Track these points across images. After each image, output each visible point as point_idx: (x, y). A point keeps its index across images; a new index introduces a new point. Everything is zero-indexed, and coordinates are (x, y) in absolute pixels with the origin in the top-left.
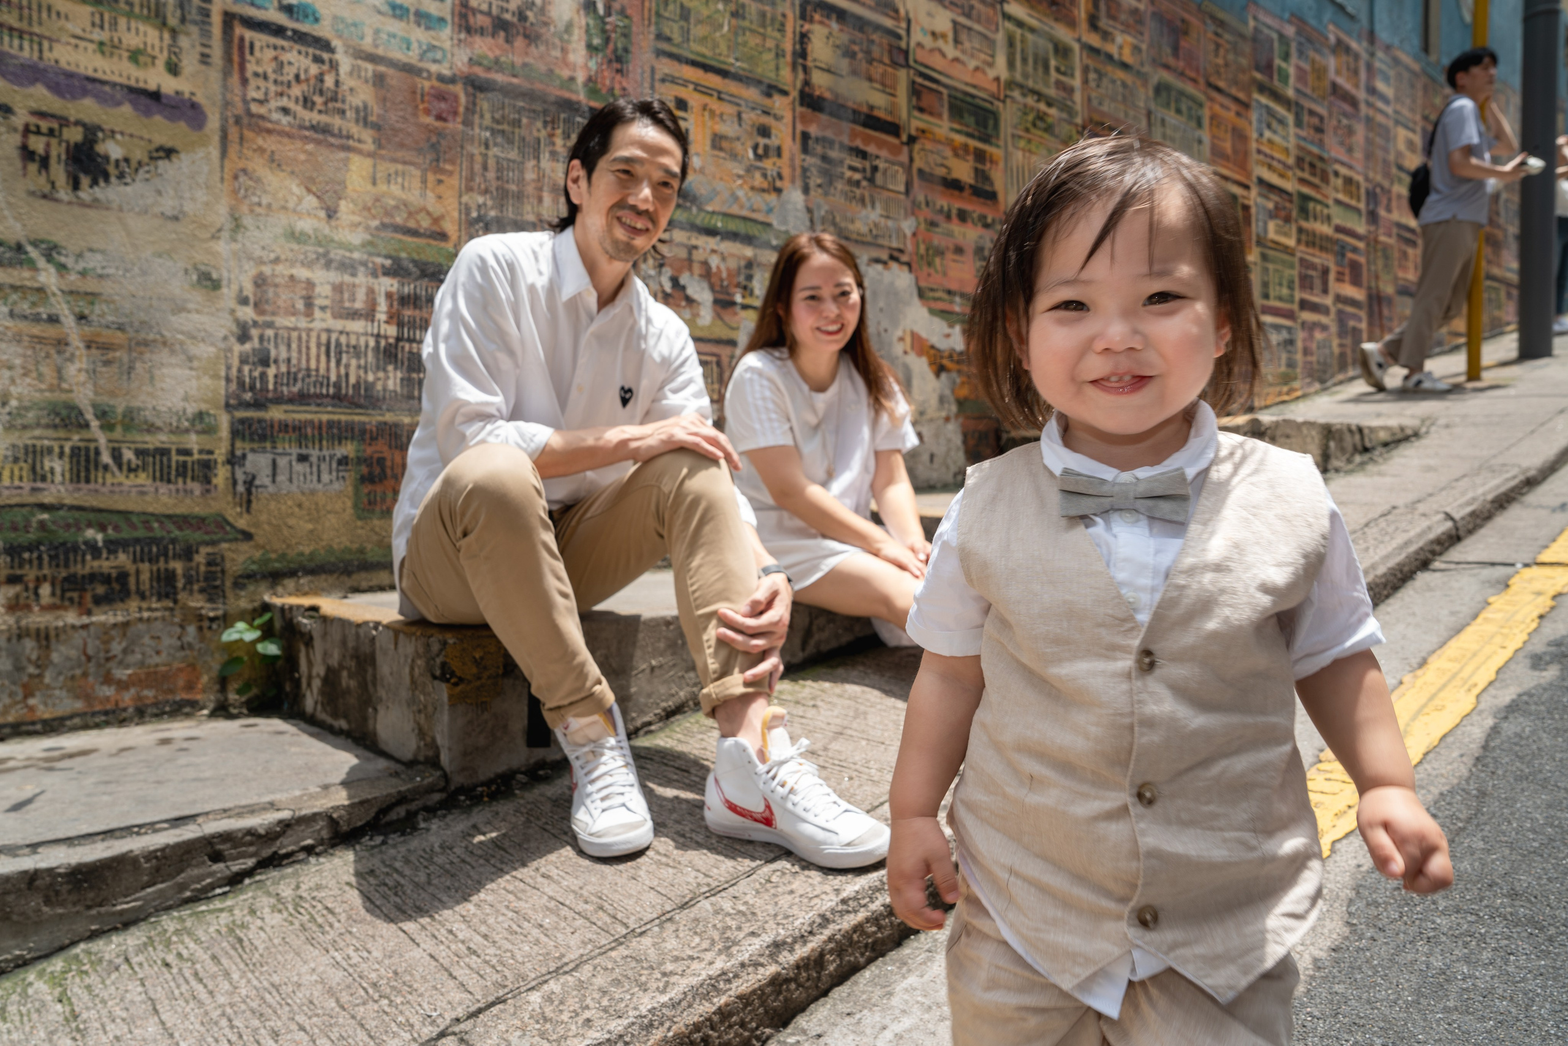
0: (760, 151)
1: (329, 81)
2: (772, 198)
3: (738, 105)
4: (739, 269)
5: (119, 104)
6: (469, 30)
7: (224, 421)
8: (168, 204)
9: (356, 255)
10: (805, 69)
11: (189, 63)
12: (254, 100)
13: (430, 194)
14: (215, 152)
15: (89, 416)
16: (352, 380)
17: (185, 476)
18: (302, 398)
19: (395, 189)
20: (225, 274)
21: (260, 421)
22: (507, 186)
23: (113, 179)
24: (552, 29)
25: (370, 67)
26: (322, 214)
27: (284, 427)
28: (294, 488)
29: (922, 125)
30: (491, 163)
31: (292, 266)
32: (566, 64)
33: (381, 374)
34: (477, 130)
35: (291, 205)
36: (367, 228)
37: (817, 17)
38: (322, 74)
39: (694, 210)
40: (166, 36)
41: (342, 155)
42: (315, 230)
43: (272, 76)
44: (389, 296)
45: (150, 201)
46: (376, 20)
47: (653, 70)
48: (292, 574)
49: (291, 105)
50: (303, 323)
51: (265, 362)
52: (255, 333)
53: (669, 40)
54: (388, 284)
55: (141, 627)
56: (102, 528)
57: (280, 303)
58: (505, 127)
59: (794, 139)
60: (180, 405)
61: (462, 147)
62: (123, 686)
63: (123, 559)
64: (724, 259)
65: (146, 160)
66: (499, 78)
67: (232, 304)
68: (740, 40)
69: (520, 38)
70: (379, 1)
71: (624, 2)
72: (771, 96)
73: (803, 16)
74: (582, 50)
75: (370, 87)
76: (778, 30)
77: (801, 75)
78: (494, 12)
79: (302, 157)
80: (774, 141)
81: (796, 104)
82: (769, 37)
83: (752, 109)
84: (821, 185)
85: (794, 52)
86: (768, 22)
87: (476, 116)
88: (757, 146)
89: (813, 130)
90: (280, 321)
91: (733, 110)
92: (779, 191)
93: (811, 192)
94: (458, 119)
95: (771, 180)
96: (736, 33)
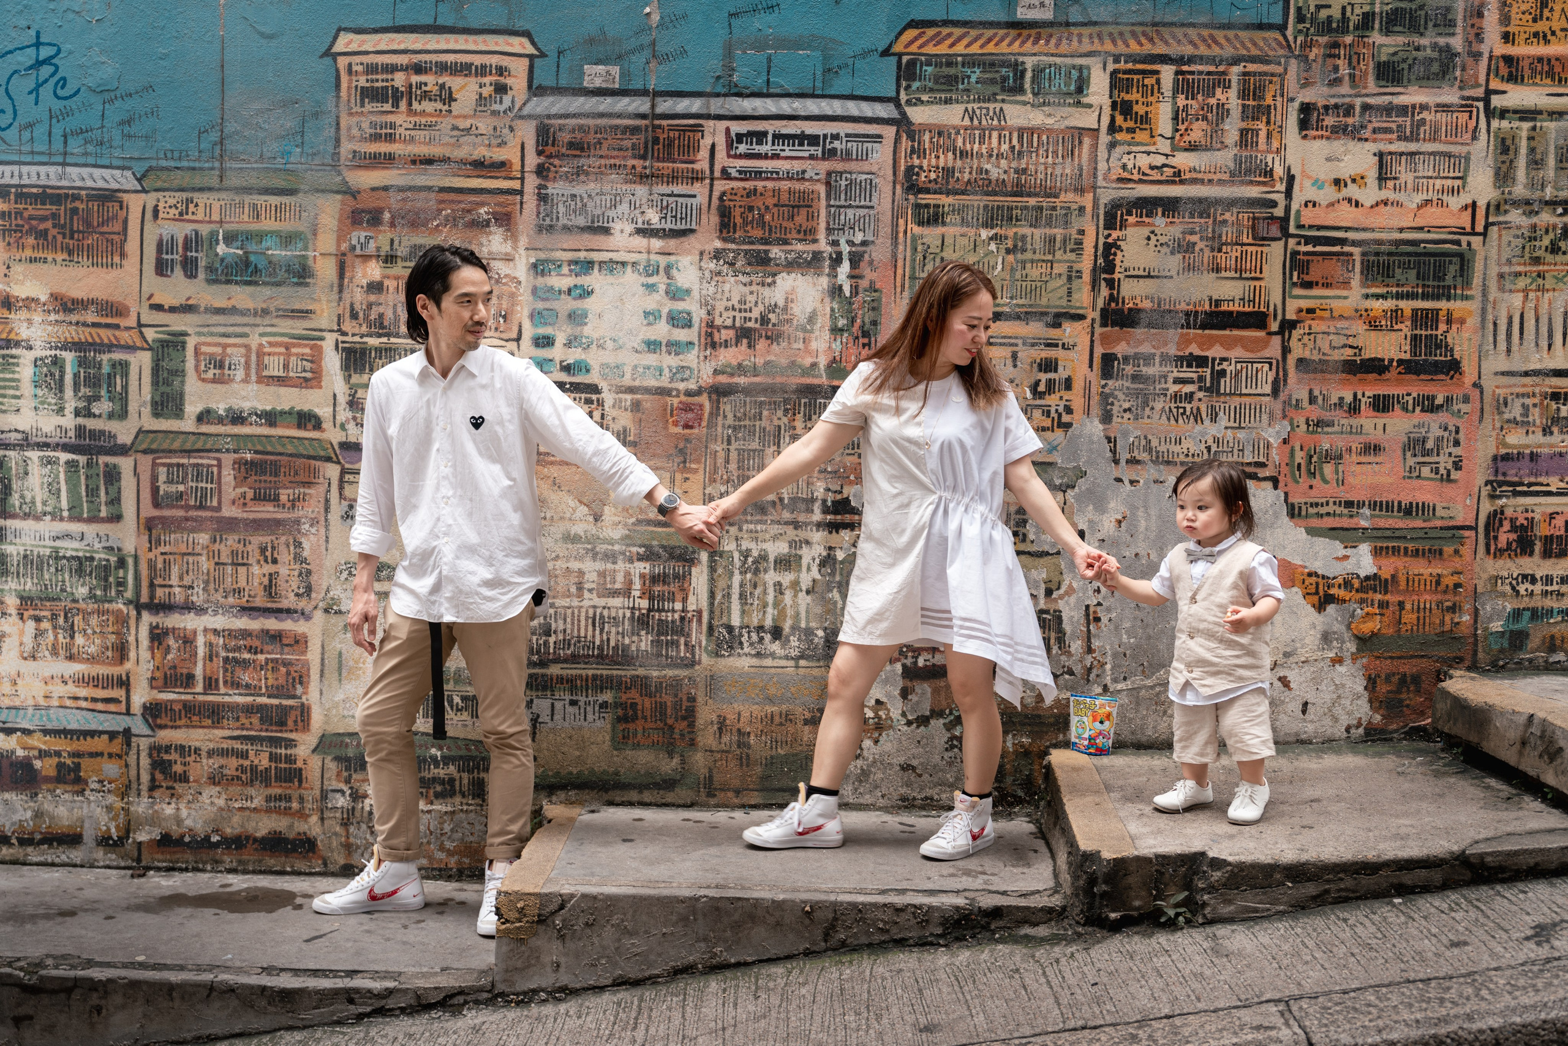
0: (1042, 388)
2: (1058, 435)
3: (1012, 345)
6: (714, 345)
9: (617, 547)
10: (1110, 284)
16: (612, 644)
18: (574, 659)
21: (543, 675)
24: (795, 323)
25: (629, 397)
26: (591, 519)
27: (561, 679)
28: (566, 724)
29: (1305, 304)
30: (734, 455)
31: (568, 561)
32: (807, 351)
33: (635, 638)
34: (720, 429)
35: (568, 515)
36: (626, 525)
37: (1132, 219)
42: (585, 531)
44: (642, 576)
46: (634, 359)
48: (564, 787)
50: (575, 603)
51: (548, 633)
54: (644, 567)
55: (462, 815)
56: (440, 748)
57: (559, 588)
58: (747, 422)
59: (1091, 366)
61: (706, 447)
62: (450, 853)
63: (452, 769)
66: (742, 380)
68: (1018, 276)
69: (763, 340)
70: (636, 342)
71: (873, 276)
72: (1059, 325)
73: (1110, 224)
74: (827, 335)
75: (629, 413)
76: (1072, 251)
77: (1105, 292)
78: (738, 324)
79: (577, 478)
80: (1062, 374)
81: (1096, 325)
82: (1059, 261)
83: (1033, 345)
84: (1129, 409)
85: (1094, 269)
86: (1058, 245)
87: (720, 418)
88: (1037, 383)
89: (1121, 349)
90: (559, 602)
91: (1007, 352)
92: (1068, 426)
93: (1115, 419)
94: (704, 424)
95: (1056, 416)
96: (1013, 270)
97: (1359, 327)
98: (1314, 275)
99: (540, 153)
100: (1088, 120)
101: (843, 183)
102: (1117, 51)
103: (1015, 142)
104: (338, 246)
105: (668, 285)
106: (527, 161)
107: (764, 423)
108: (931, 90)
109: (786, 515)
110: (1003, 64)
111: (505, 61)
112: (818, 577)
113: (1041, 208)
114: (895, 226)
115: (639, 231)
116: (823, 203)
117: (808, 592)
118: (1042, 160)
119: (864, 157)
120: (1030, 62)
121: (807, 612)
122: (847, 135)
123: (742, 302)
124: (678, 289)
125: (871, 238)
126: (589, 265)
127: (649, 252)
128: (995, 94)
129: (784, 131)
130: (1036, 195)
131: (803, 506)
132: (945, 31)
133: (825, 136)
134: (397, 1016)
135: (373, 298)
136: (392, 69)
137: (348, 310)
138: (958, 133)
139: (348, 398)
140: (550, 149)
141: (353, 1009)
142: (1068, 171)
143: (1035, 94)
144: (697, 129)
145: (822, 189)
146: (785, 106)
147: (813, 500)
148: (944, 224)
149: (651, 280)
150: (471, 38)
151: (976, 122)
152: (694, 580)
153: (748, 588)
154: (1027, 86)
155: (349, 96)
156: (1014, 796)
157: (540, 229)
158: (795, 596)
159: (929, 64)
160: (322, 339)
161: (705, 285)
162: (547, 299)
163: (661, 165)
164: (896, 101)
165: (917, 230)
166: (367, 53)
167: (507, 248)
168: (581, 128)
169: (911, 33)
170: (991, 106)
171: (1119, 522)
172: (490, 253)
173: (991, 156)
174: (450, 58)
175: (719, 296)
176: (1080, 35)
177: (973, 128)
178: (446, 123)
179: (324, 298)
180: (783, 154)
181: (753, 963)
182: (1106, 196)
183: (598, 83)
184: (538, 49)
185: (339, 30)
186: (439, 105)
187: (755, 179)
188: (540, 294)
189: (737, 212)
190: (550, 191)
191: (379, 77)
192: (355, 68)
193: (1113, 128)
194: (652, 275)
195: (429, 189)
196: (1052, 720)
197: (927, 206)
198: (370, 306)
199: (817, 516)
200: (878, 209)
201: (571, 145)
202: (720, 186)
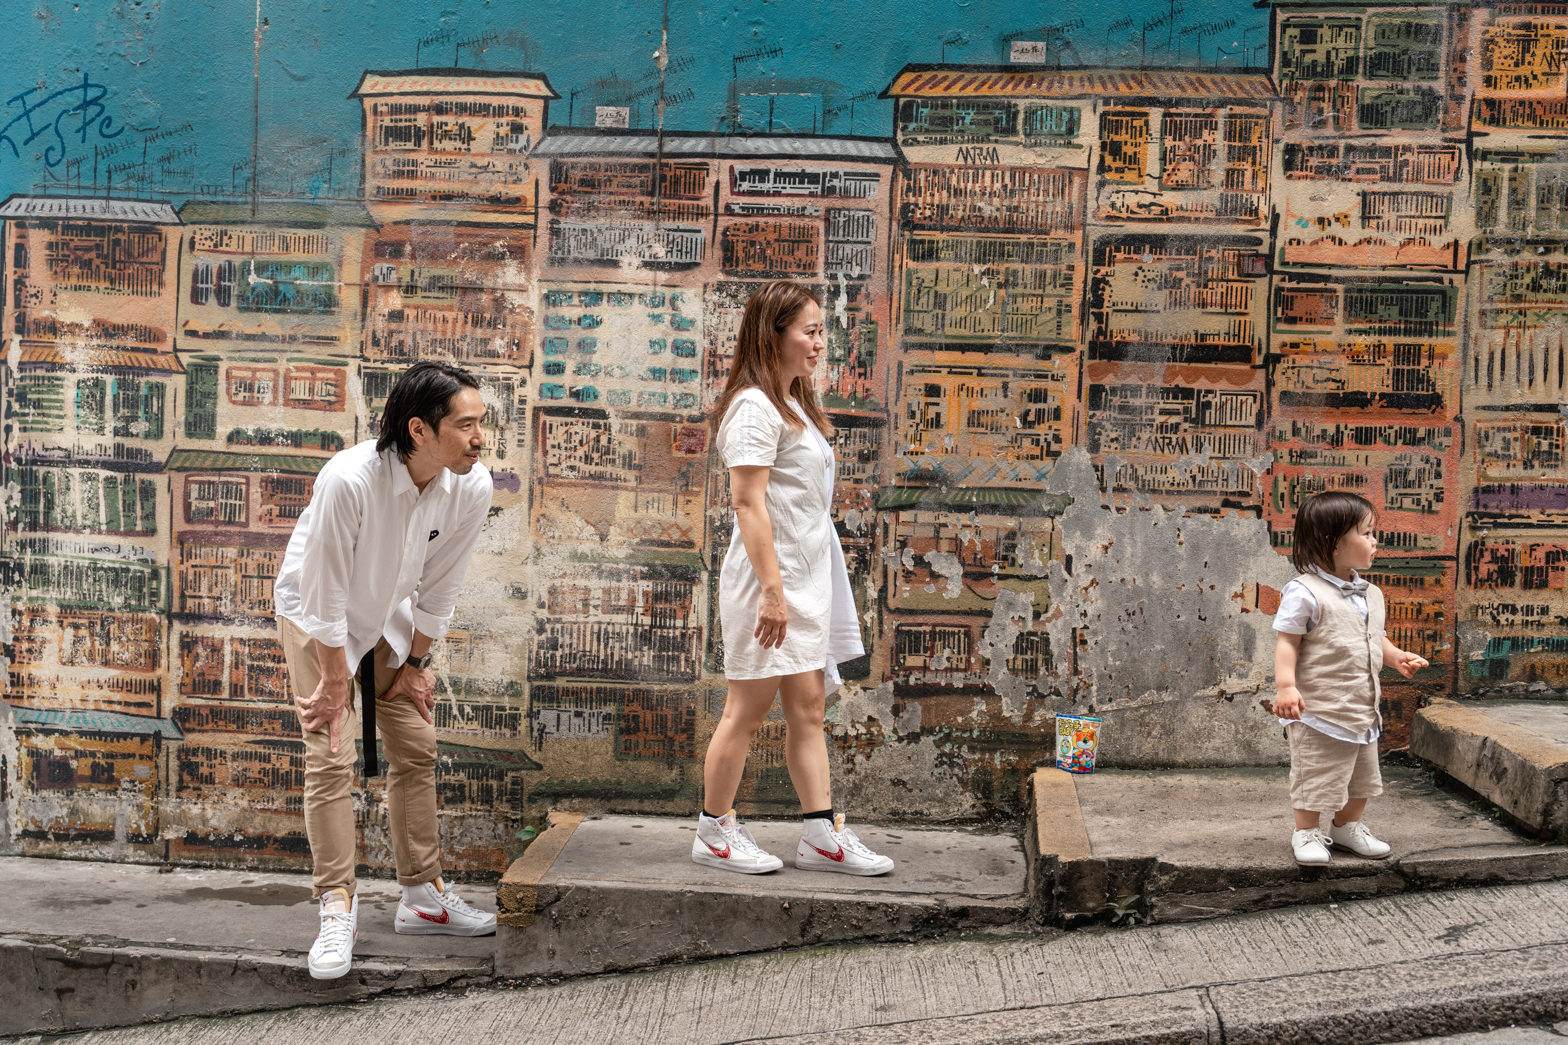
0: (1031, 417)
1: (604, 440)
2: (1047, 464)
3: (1003, 376)
4: (998, 539)
6: (716, 374)
7: (526, 689)
8: (496, 545)
9: (621, 566)
10: (1099, 317)
11: (511, 448)
12: (551, 465)
13: (680, 513)
14: (525, 505)
15: (447, 685)
16: (616, 658)
17: (501, 725)
18: (580, 672)
19: (653, 513)
20: (530, 588)
21: (550, 688)
25: (635, 422)
26: (597, 538)
27: (567, 692)
28: (571, 735)
29: (1288, 338)
31: (575, 579)
33: (638, 653)
35: (575, 535)
36: (630, 545)
37: (1120, 256)
38: (598, 437)
39: (944, 489)
40: (498, 433)
41: (611, 492)
42: (592, 550)
43: (563, 445)
44: (645, 594)
45: (485, 545)
46: (640, 386)
47: (900, 365)
48: (568, 795)
49: (577, 463)
50: (581, 618)
51: (555, 646)
52: (548, 627)
53: (920, 331)
54: (646, 585)
55: (471, 821)
56: (452, 756)
57: (566, 604)
59: (1079, 397)
60: (498, 678)
61: (708, 471)
62: (459, 857)
63: (462, 776)
64: (978, 532)
67: (534, 608)
68: (1009, 309)
70: (642, 370)
71: (870, 308)
72: (1049, 357)
73: (1099, 260)
75: (634, 438)
76: (1062, 286)
77: (1093, 325)
79: (584, 499)
80: (1051, 404)
81: (1085, 358)
82: (1050, 296)
83: (1023, 376)
84: (1117, 439)
85: (1083, 304)
86: (1048, 280)
88: (1027, 413)
89: (1108, 381)
90: (566, 618)
91: (997, 383)
92: (1056, 454)
93: (1102, 448)
94: (706, 449)
95: (1045, 445)
96: (1004, 304)
97: (1342, 362)
98: (1298, 310)
99: (553, 190)
100: (1078, 160)
101: (842, 219)
102: (1106, 94)
103: (1007, 180)
104: (362, 276)
105: (673, 316)
106: (541, 198)
108: (927, 131)
110: (997, 106)
111: (521, 103)
113: (1032, 245)
114: (891, 261)
115: (646, 265)
116: (822, 238)
118: (1034, 199)
119: (862, 195)
120: (1022, 104)
122: (846, 174)
124: (683, 320)
125: (868, 273)
126: (597, 297)
127: (655, 285)
128: (989, 135)
129: (785, 170)
130: (1027, 232)
132: (941, 74)
133: (825, 174)
134: (405, 997)
135: (393, 326)
136: (415, 109)
137: (370, 337)
138: (952, 172)
139: (369, 421)
140: (562, 186)
141: (365, 990)
142: (1058, 209)
143: (1027, 135)
144: (703, 167)
145: (821, 225)
146: (787, 146)
148: (938, 259)
149: (657, 311)
150: (489, 80)
151: (970, 161)
152: (695, 598)
154: (1020, 126)
155: (374, 135)
156: (1002, 812)
157: (552, 262)
159: (925, 106)
160: (345, 364)
161: (709, 316)
162: (558, 329)
163: (667, 201)
164: (893, 141)
165: (912, 265)
166: (391, 94)
167: (521, 279)
168: (592, 166)
169: (908, 77)
170: (985, 146)
171: (1106, 548)
172: (505, 284)
173: (984, 194)
174: (469, 99)
175: (721, 327)
176: (1071, 79)
177: (968, 168)
178: (465, 161)
179: (348, 326)
180: (784, 191)
181: (735, 955)
182: (1096, 233)
183: (609, 123)
184: (552, 91)
185: (366, 73)
186: (458, 144)
187: (758, 215)
188: (551, 323)
189: (740, 247)
190: (562, 226)
191: (403, 117)
192: (380, 109)
193: (1102, 168)
194: (657, 306)
195: (448, 223)
196: (1039, 739)
197: (922, 242)
198: (391, 333)
200: (875, 244)
201: (583, 182)
202: (724, 222)
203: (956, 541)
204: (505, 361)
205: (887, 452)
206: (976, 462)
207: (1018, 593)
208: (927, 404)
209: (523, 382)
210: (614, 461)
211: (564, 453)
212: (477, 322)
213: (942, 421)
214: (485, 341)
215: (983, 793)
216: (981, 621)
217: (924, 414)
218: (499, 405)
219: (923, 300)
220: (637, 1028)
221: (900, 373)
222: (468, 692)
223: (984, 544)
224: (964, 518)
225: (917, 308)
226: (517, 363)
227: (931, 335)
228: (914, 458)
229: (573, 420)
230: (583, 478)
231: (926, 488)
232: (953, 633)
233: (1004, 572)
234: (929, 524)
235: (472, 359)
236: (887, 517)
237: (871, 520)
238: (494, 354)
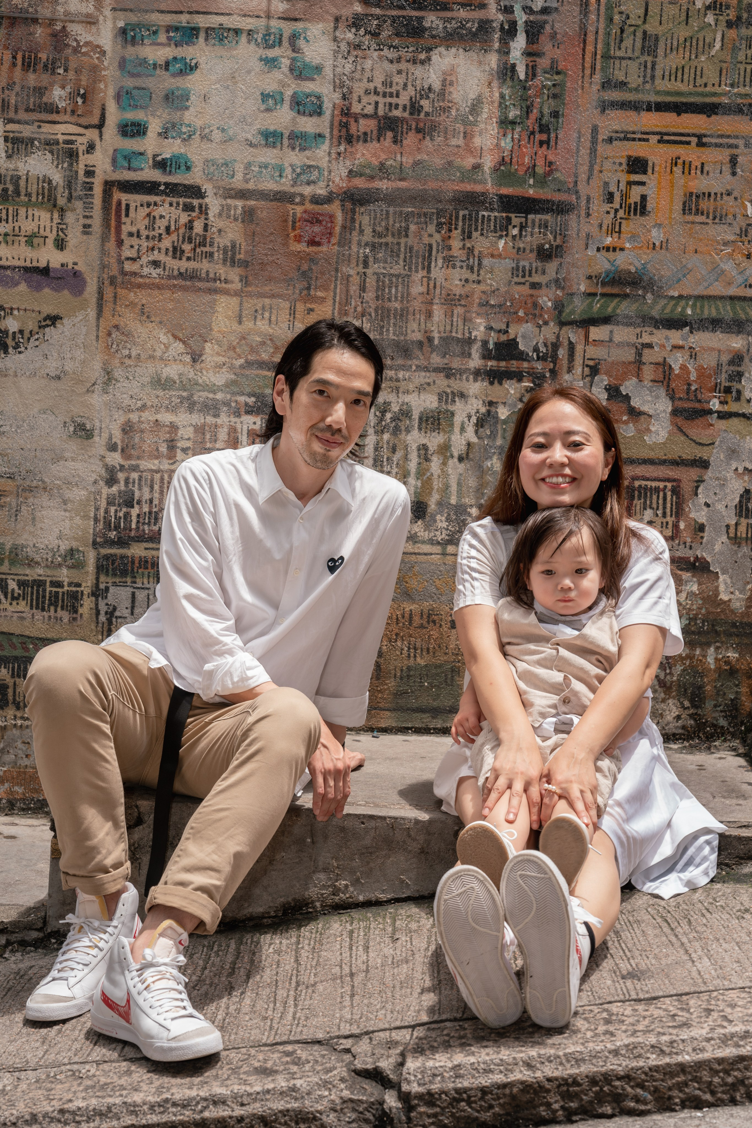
1: (198, 227)
3: (730, 146)
4: (719, 365)
5: (17, 284)
6: (349, 140)
7: (91, 558)
8: (52, 366)
9: (219, 396)
11: (74, 236)
12: (128, 259)
13: (298, 325)
14: (92, 313)
17: (56, 607)
19: (262, 325)
20: (97, 424)
21: (122, 557)
22: (388, 304)
23: (10, 350)
24: (453, 112)
25: (240, 203)
26: (188, 359)
27: (145, 563)
30: (371, 282)
31: (157, 412)
32: (470, 150)
34: (354, 248)
35: (158, 353)
36: (232, 367)
38: (191, 222)
39: (649, 296)
40: (56, 215)
41: (208, 298)
42: (180, 375)
43: (144, 233)
44: (251, 433)
45: (37, 365)
46: (247, 154)
47: (595, 130)
49: (163, 258)
51: (129, 504)
52: (121, 476)
53: (623, 85)
57: (145, 447)
58: (389, 239)
60: (54, 543)
61: (337, 270)
63: (4, 673)
64: (693, 355)
65: (36, 329)
66: (384, 185)
67: (102, 451)
68: (742, 56)
69: (412, 134)
70: (250, 134)
71: (556, 53)
74: (493, 129)
75: (239, 224)
78: (381, 112)
79: (170, 306)
87: (355, 233)
90: (146, 464)
91: (723, 155)
94: (334, 240)
96: (735, 49)
105: (293, 59)
107: (410, 241)
109: (436, 360)
112: (474, 440)
117: (461, 459)
121: (459, 484)
123: (388, 83)
124: (306, 65)
125: (554, 4)
126: (191, 33)
127: (268, 17)
131: (457, 349)
147: (470, 341)
149: (271, 53)
153: (385, 453)
156: (714, 726)
158: (444, 464)
161: (341, 61)
162: (138, 75)
167: (89, 7)
172: (67, 13)
175: (357, 75)
181: (389, 902)
188: (129, 67)
194: (273, 46)
199: (475, 361)
203: (664, 366)
204: (67, 118)
205: (575, 244)
206: (693, 261)
207: (743, 437)
208: (630, 183)
209: (91, 148)
210: (211, 254)
211: (145, 244)
212: (29, 65)
213: (649, 207)
214: (40, 91)
215: (692, 701)
216: (693, 473)
217: (625, 196)
218: (57, 177)
219: (628, 42)
220: (260, 1005)
221: (594, 141)
222: (13, 562)
223: (701, 371)
224: (676, 337)
225: (618, 54)
226: (83, 121)
227: (636, 90)
228: (611, 255)
229: (157, 199)
230: (169, 277)
231: (626, 296)
232: (657, 490)
233: (726, 408)
234: (628, 344)
235: (22, 115)
236: (573, 335)
237: (552, 338)
238: (52, 109)
